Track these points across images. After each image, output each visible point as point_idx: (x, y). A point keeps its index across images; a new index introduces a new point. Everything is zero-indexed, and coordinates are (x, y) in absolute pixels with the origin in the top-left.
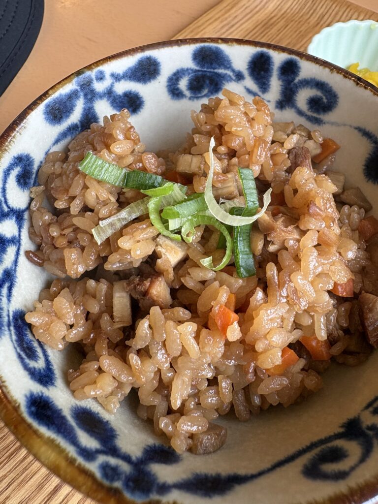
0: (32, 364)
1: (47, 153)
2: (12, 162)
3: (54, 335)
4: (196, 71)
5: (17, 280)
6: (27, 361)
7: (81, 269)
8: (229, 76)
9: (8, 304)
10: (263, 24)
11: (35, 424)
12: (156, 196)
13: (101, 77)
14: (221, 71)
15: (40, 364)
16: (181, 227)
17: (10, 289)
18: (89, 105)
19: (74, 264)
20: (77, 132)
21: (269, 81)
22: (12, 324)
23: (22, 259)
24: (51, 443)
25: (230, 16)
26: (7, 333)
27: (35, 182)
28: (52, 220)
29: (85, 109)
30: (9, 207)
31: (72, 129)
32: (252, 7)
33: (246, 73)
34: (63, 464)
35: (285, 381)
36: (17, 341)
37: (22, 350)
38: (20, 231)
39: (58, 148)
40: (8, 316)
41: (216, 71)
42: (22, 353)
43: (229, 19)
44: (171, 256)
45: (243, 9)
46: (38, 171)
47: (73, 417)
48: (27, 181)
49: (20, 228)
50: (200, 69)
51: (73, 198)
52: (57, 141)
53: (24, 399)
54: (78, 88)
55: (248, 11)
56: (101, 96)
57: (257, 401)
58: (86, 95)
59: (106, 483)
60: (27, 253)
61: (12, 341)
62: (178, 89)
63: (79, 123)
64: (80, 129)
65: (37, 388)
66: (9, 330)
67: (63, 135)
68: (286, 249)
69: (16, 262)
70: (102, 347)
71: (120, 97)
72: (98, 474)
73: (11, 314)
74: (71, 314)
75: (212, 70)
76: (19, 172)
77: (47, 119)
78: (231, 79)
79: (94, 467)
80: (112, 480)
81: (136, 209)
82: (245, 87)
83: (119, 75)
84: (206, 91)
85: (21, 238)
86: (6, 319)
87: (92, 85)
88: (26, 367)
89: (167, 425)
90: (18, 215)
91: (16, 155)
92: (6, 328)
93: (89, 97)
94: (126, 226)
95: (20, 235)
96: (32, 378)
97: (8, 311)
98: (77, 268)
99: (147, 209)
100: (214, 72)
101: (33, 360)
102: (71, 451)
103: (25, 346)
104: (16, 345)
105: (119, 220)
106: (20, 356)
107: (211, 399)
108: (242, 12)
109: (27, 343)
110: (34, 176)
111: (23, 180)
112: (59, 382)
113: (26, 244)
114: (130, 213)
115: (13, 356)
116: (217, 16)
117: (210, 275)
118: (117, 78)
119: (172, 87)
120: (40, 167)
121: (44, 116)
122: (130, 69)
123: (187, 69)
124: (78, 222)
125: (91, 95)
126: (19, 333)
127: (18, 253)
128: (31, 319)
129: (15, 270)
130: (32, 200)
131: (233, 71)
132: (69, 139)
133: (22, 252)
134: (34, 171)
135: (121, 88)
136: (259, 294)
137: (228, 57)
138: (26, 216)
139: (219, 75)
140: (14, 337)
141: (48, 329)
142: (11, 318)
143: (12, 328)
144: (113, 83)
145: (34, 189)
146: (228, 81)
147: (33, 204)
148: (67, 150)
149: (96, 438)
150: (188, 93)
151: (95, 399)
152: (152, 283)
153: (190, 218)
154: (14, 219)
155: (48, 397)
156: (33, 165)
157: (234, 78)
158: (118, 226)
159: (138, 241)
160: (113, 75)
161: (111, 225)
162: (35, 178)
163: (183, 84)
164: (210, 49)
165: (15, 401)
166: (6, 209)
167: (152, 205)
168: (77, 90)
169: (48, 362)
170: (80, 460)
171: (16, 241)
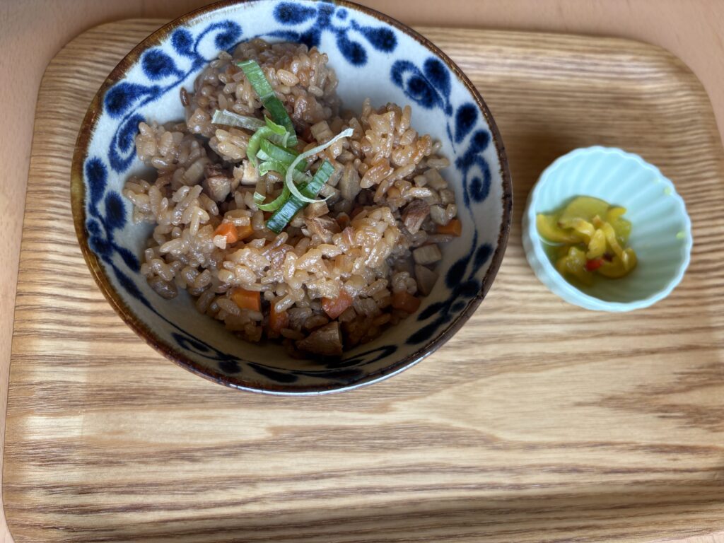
0: (118, 150)
1: (257, 37)
2: (223, 23)
3: (144, 149)
4: (421, 75)
5: (159, 99)
6: (117, 145)
7: (197, 129)
8: (443, 103)
9: (138, 106)
10: (616, 96)
11: (85, 172)
12: (270, 127)
13: (342, 15)
14: (440, 93)
15: (124, 156)
16: (265, 161)
17: (148, 100)
18: (318, 28)
19: (194, 122)
20: (294, 41)
21: (464, 136)
22: (129, 119)
23: (176, 90)
24: (83, 186)
25: (590, 58)
26: (120, 120)
27: (231, 49)
28: (214, 83)
29: (312, 29)
30: (195, 49)
31: (292, 35)
32: (627, 69)
33: (455, 112)
34: (78, 199)
35: (237, 312)
36: (122, 130)
37: (120, 137)
38: (191, 72)
39: (268, 39)
40: (131, 113)
41: (436, 89)
42: (118, 139)
43: (587, 61)
44: (247, 174)
45: (613, 63)
46: (239, 44)
47: (109, 194)
48: (225, 43)
49: (193, 70)
50: (426, 77)
51: (232, 81)
52: (272, 34)
53: (93, 157)
54: (317, 10)
55: (617, 69)
56: (333, 29)
57: (214, 307)
58: (320, 19)
59: (87, 227)
60: (183, 89)
61: (119, 127)
62: (400, 76)
63: (300, 35)
64: (298, 40)
65: (106, 161)
66: (124, 120)
67: (281, 34)
68: (311, 239)
69: (169, 88)
70: (161, 182)
71: (349, 42)
72: (87, 221)
73: (135, 113)
74: (167, 149)
75: (433, 86)
76: (223, 33)
77: (274, 13)
78: (442, 107)
79: (89, 217)
80: (92, 230)
81: (254, 124)
82: (448, 124)
83: (358, 25)
84: (420, 98)
85: (188, 77)
86: (128, 113)
87: (330, 16)
88: (112, 147)
89: (149, 254)
90: (199, 61)
91: (230, 19)
92: (123, 117)
93: (322, 22)
94: (236, 127)
95: (188, 74)
96: (109, 155)
97: (134, 110)
98: (195, 126)
99: (257, 130)
100: (434, 89)
101: (121, 148)
102: (88, 200)
103: (125, 138)
104: (119, 131)
105: (238, 120)
106: (114, 139)
107: (189, 275)
108: (608, 66)
109: (127, 138)
110: (233, 44)
111: (222, 41)
112: (123, 176)
113: (189, 83)
114: (247, 123)
115: (111, 134)
116: (576, 47)
117: (254, 207)
118: (355, 26)
119: (397, 70)
120: (243, 42)
121: (273, 9)
122: (370, 28)
123: (416, 68)
124: (221, 98)
125: (324, 22)
126: (129, 128)
127: (176, 84)
128: (143, 128)
129: (164, 92)
130: (217, 59)
131: (448, 101)
132: (284, 39)
133: (180, 86)
134: (236, 41)
135: (354, 36)
136: (261, 242)
137: (450, 87)
138: (205, 66)
139: (436, 95)
140: (123, 126)
141: (145, 142)
142: (132, 115)
143: (126, 121)
144: (349, 28)
145: (224, 53)
146: (439, 106)
147: (214, 63)
148: (270, 46)
149: (108, 214)
150: (406, 86)
151: (134, 205)
152: (219, 176)
153: (276, 161)
154: (193, 60)
155: (107, 172)
156: (238, 36)
157: (445, 108)
158: (233, 123)
159: (233, 143)
160: (353, 22)
161: (231, 118)
162: (233, 47)
163: (407, 76)
164: (442, 68)
165: (87, 153)
166: (192, 49)
167: (262, 130)
168: (315, 11)
169: (130, 160)
170: (87, 208)
171: (182, 75)
